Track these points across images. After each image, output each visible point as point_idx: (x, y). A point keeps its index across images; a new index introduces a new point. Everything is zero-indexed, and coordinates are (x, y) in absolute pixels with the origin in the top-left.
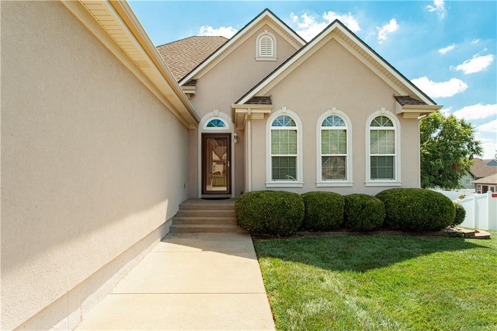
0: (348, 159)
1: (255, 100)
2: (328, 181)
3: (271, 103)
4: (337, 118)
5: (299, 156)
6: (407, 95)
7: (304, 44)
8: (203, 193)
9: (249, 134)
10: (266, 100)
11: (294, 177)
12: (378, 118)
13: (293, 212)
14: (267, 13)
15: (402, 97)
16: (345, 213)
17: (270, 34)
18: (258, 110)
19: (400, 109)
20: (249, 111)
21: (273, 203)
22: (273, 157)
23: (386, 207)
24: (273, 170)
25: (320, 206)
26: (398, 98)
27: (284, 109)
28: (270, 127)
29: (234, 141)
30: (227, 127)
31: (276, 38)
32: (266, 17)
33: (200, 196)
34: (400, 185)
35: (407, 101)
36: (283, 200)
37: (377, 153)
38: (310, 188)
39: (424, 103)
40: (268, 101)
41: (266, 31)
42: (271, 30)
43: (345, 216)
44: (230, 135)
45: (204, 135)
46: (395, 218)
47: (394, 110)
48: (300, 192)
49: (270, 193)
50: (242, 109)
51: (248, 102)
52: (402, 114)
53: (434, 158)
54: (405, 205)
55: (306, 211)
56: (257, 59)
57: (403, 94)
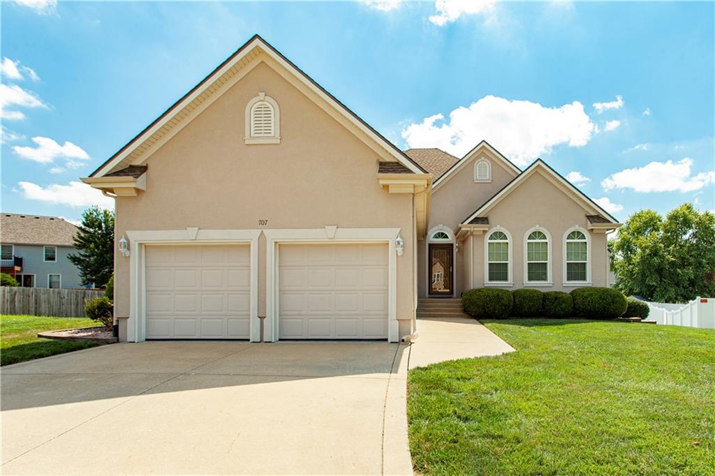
0: (548, 265)
1: (476, 220)
2: (532, 282)
3: (488, 223)
4: (540, 233)
5: (510, 262)
6: (596, 214)
7: (520, 173)
8: (429, 294)
9: (472, 246)
10: (483, 220)
11: (506, 279)
12: (573, 233)
13: (505, 301)
14: (484, 143)
15: (592, 216)
16: (543, 304)
17: (486, 160)
18: (478, 228)
19: (590, 226)
20: (472, 229)
21: (491, 295)
22: (490, 264)
23: (574, 300)
24: (490, 273)
25: (524, 298)
26: (589, 217)
27: (499, 226)
28: (487, 241)
29: (455, 250)
30: (451, 239)
31: (492, 164)
32: (483, 147)
33: (427, 295)
34: (590, 285)
35: (596, 220)
36: (498, 295)
37: (572, 260)
38: (518, 287)
39: (609, 222)
40: (486, 221)
41: (483, 158)
42: (487, 157)
43: (543, 306)
44: (452, 245)
45: (430, 245)
46: (580, 307)
47: (586, 227)
48: (511, 290)
49: (489, 289)
50: (466, 227)
51: (471, 223)
52: (592, 229)
53: (683, 266)
54: (586, 298)
55: (514, 302)
56: (475, 181)
57: (593, 214)
